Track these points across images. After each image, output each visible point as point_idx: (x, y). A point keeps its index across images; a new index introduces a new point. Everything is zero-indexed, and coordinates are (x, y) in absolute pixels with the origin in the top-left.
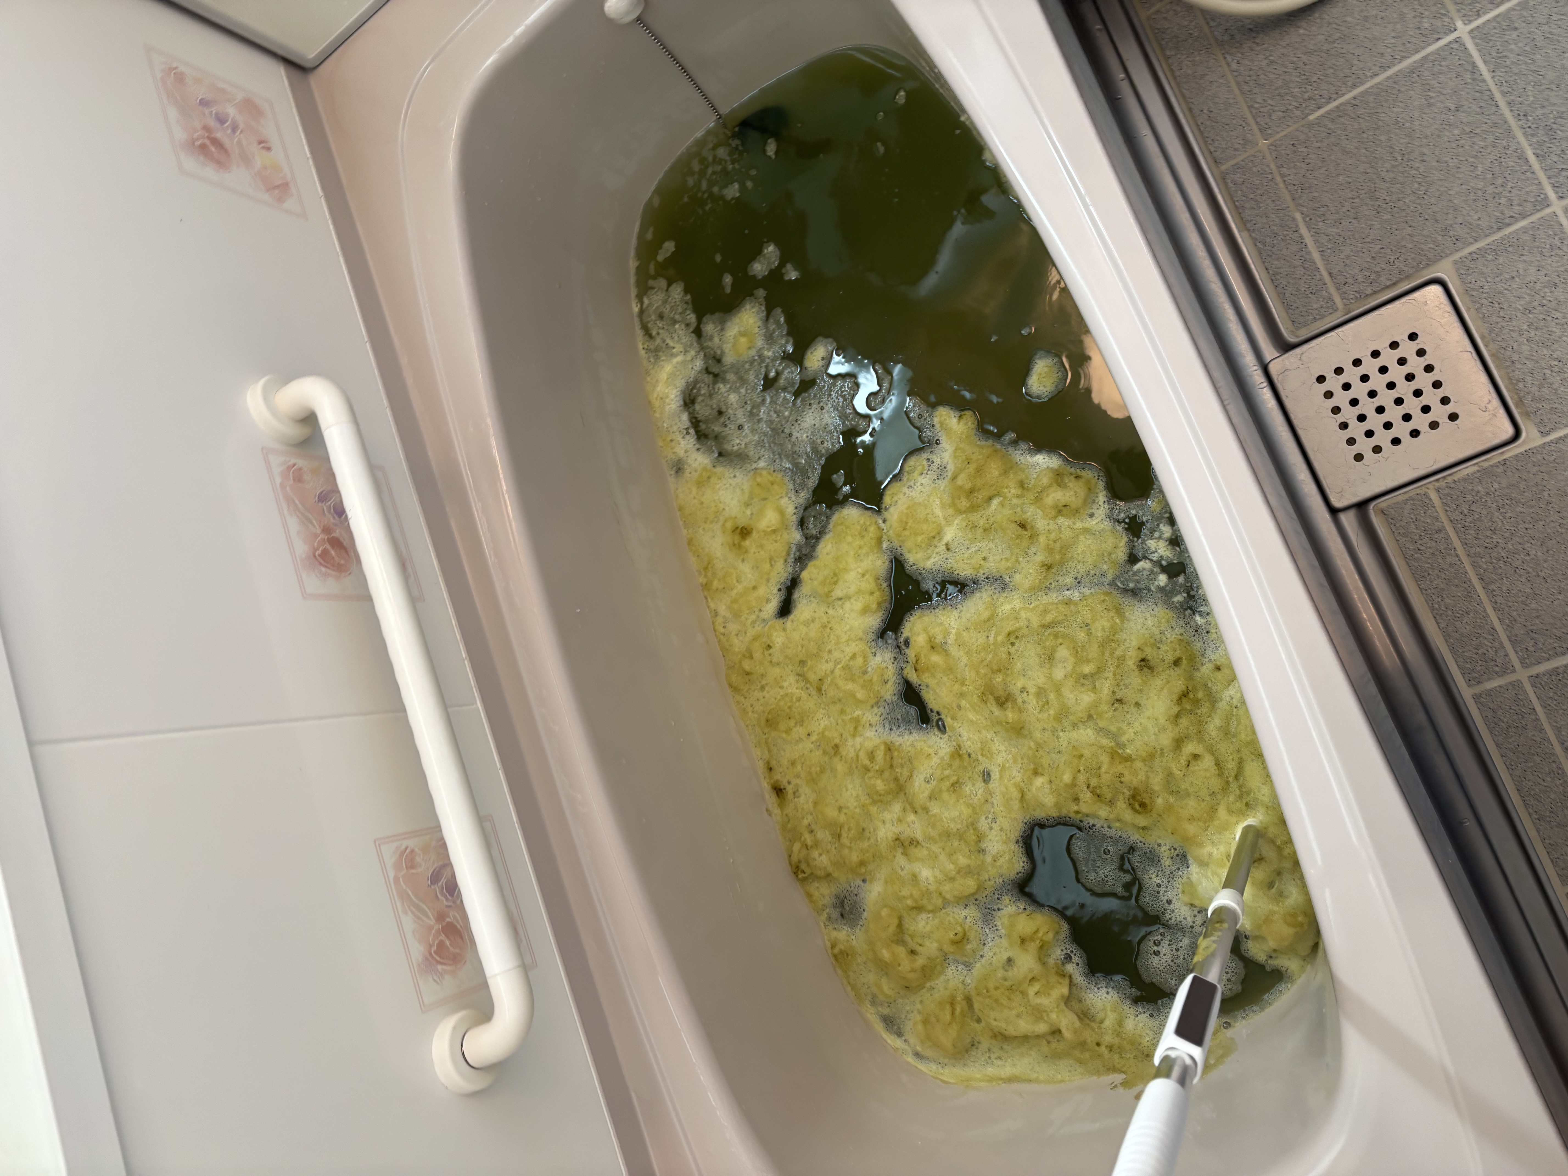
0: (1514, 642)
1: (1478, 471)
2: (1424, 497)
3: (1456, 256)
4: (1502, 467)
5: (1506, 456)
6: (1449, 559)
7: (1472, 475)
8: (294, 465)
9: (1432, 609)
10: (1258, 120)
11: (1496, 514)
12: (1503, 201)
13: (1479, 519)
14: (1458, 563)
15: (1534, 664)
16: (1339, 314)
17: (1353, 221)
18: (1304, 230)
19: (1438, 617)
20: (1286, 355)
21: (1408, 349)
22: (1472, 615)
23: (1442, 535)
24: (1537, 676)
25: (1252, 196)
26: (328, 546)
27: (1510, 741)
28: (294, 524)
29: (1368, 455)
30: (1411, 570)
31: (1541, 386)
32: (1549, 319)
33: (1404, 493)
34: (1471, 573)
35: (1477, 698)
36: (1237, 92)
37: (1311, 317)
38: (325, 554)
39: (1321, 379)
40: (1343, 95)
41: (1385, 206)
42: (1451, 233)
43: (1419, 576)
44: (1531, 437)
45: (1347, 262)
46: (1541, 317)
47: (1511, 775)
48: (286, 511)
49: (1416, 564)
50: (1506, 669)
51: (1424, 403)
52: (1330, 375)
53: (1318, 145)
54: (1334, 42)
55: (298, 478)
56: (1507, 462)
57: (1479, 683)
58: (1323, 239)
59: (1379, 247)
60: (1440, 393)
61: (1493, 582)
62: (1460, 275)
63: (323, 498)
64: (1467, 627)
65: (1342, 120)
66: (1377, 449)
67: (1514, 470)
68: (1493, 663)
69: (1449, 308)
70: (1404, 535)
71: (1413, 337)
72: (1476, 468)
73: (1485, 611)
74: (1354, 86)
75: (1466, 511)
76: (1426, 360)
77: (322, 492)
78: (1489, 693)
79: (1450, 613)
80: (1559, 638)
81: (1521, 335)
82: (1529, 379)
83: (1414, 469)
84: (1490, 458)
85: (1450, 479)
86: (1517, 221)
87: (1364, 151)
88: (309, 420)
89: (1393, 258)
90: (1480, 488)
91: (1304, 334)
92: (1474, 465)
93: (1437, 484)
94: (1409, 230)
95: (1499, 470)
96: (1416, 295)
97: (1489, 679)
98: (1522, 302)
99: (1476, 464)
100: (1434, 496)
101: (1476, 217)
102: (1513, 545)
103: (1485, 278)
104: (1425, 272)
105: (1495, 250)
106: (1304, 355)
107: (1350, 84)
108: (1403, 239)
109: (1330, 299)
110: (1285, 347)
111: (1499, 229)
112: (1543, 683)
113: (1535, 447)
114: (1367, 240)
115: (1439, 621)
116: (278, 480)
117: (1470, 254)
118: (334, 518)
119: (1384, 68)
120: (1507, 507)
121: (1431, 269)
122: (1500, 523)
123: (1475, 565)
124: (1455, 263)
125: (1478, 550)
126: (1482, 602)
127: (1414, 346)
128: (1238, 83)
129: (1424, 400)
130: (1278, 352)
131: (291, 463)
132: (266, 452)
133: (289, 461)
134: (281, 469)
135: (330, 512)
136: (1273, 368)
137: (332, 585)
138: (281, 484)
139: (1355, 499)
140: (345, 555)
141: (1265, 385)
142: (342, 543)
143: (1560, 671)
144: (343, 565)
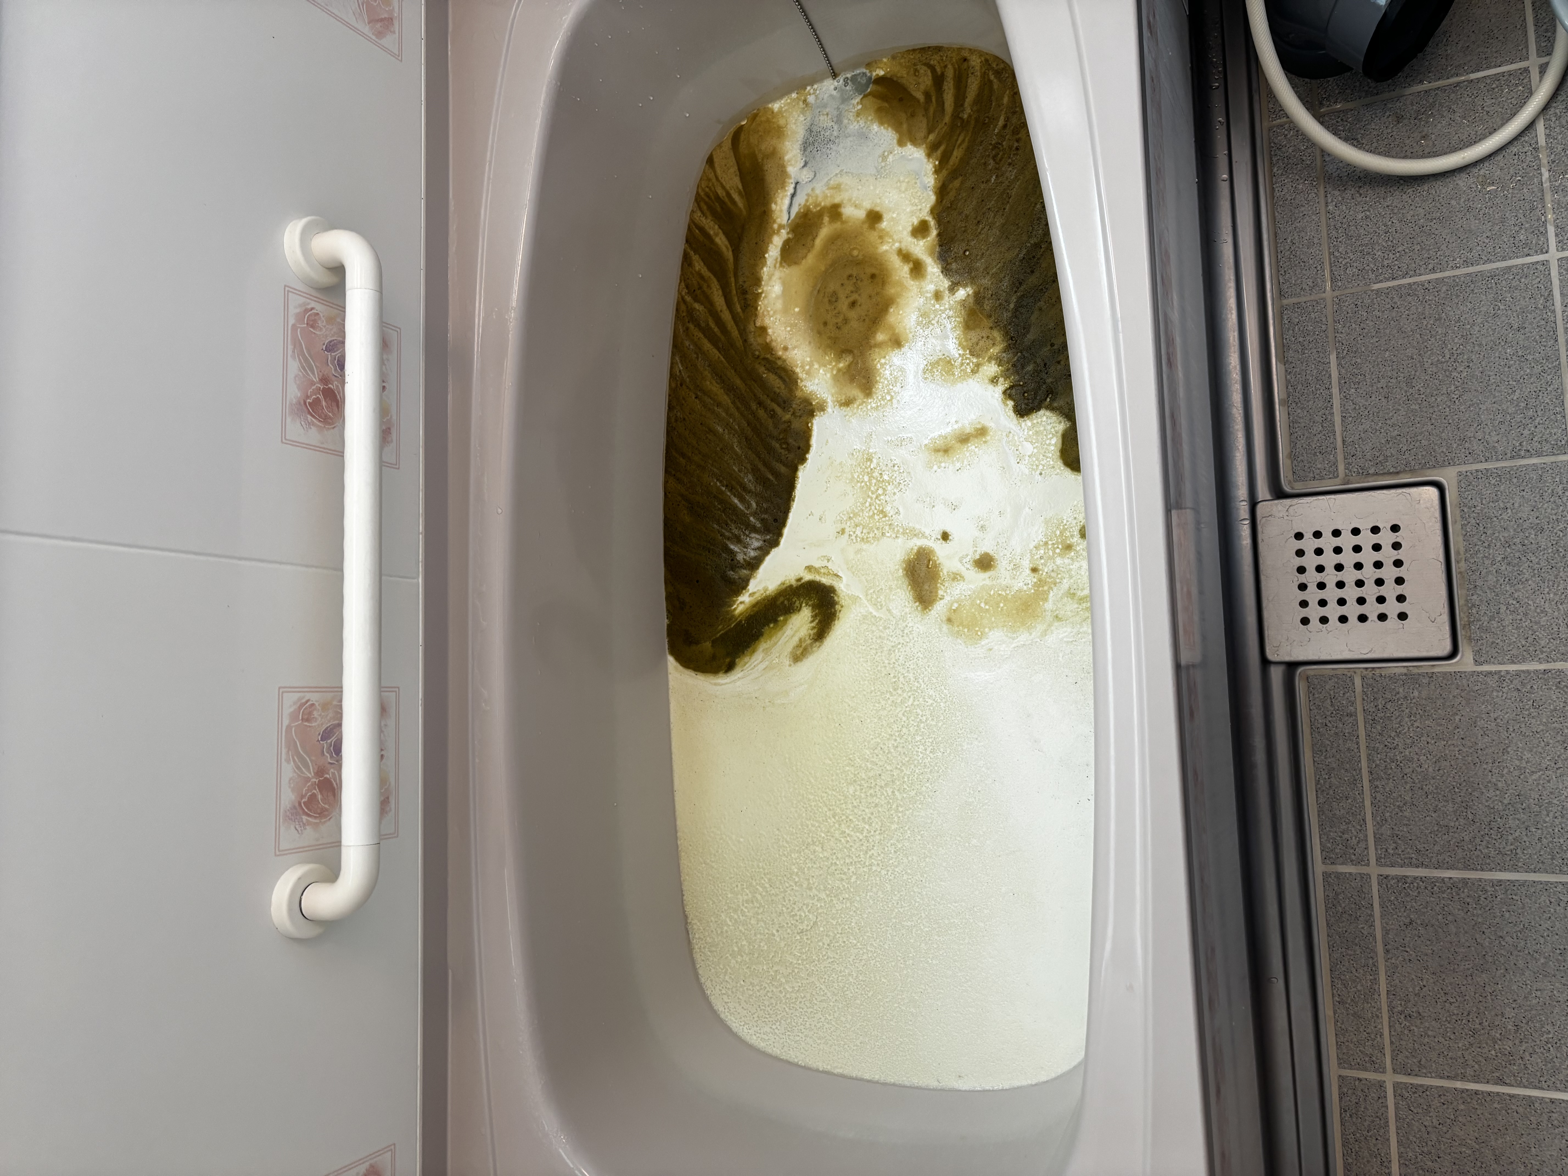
0: (1378, 840)
1: (1405, 675)
2: (1348, 679)
3: (1463, 468)
4: (1428, 679)
5: (1436, 670)
6: (1349, 744)
7: (1399, 676)
8: (312, 309)
9: (1318, 782)
10: (1334, 268)
11: (1407, 719)
12: (1526, 432)
13: (1389, 718)
14: (1356, 750)
15: (1388, 866)
16: (1338, 481)
17: (1383, 399)
18: (1335, 391)
19: (1319, 792)
20: (1276, 502)
21: (1386, 538)
22: (1350, 801)
23: (1351, 720)
24: (1387, 877)
25: (1301, 339)
26: (321, 397)
27: (1340, 925)
28: (294, 366)
29: (1315, 622)
30: (1312, 741)
31: (1492, 618)
32: (1523, 558)
33: (1333, 669)
34: (1364, 764)
35: (1326, 875)
36: (1324, 234)
37: (1312, 475)
38: (316, 403)
39: (1299, 536)
40: (1420, 275)
41: (1417, 396)
42: (1467, 445)
43: (1317, 749)
44: (1465, 661)
45: (1362, 435)
46: (1517, 555)
47: (1330, 955)
48: (290, 352)
49: (1319, 738)
50: (1362, 860)
51: (1381, 594)
52: (1308, 535)
53: (1378, 314)
54: (1432, 220)
55: (312, 323)
56: (1434, 676)
57: (1333, 863)
58: (1350, 406)
59: (1396, 432)
60: (1400, 590)
61: (1380, 779)
62: (1459, 486)
63: (329, 347)
64: (1342, 810)
65: (1410, 298)
66: (1324, 620)
67: (1438, 686)
68: (1352, 851)
69: (1437, 514)
70: (1319, 708)
71: (1395, 528)
72: (1404, 671)
73: (1363, 802)
74: (1433, 271)
75: (1380, 707)
76: (1398, 554)
77: (331, 342)
78: (1338, 875)
79: (1331, 792)
80: (1418, 851)
81: (1492, 564)
82: (1483, 608)
83: (1350, 650)
84: (1421, 666)
85: (1378, 671)
86: (1531, 456)
87: (1418, 336)
88: (338, 270)
89: (1405, 448)
90: (1401, 690)
91: (1299, 488)
92: (1404, 667)
93: (1365, 672)
94: (1430, 428)
95: (1424, 681)
96: (1413, 490)
97: (1343, 864)
98: (1506, 535)
99: (1407, 667)
100: (1358, 681)
101: (1496, 439)
102: (1410, 753)
103: (1482, 499)
104: (1429, 472)
105: (1499, 475)
106: (1292, 508)
107: (1430, 267)
108: (1422, 433)
109: (1335, 464)
110: (1279, 493)
111: (1512, 458)
112: (1389, 886)
113: (1465, 672)
114: (1388, 422)
115: (1319, 795)
116: (292, 321)
117: (1477, 471)
118: (336, 370)
119: (1467, 263)
120: (1418, 716)
121: (1435, 471)
122: (1407, 729)
123: (1370, 759)
124: (1460, 474)
125: (1378, 745)
126: (1363, 793)
127: (1393, 537)
128: (1328, 226)
129: (1382, 591)
130: (1271, 495)
131: (309, 307)
132: (288, 290)
133: (308, 304)
134: (298, 310)
135: (333, 363)
136: (1260, 509)
137: (313, 436)
138: (294, 326)
139: (1287, 659)
140: (335, 408)
141: (1247, 522)
142: (336, 396)
143: (1409, 880)
144: (330, 418)
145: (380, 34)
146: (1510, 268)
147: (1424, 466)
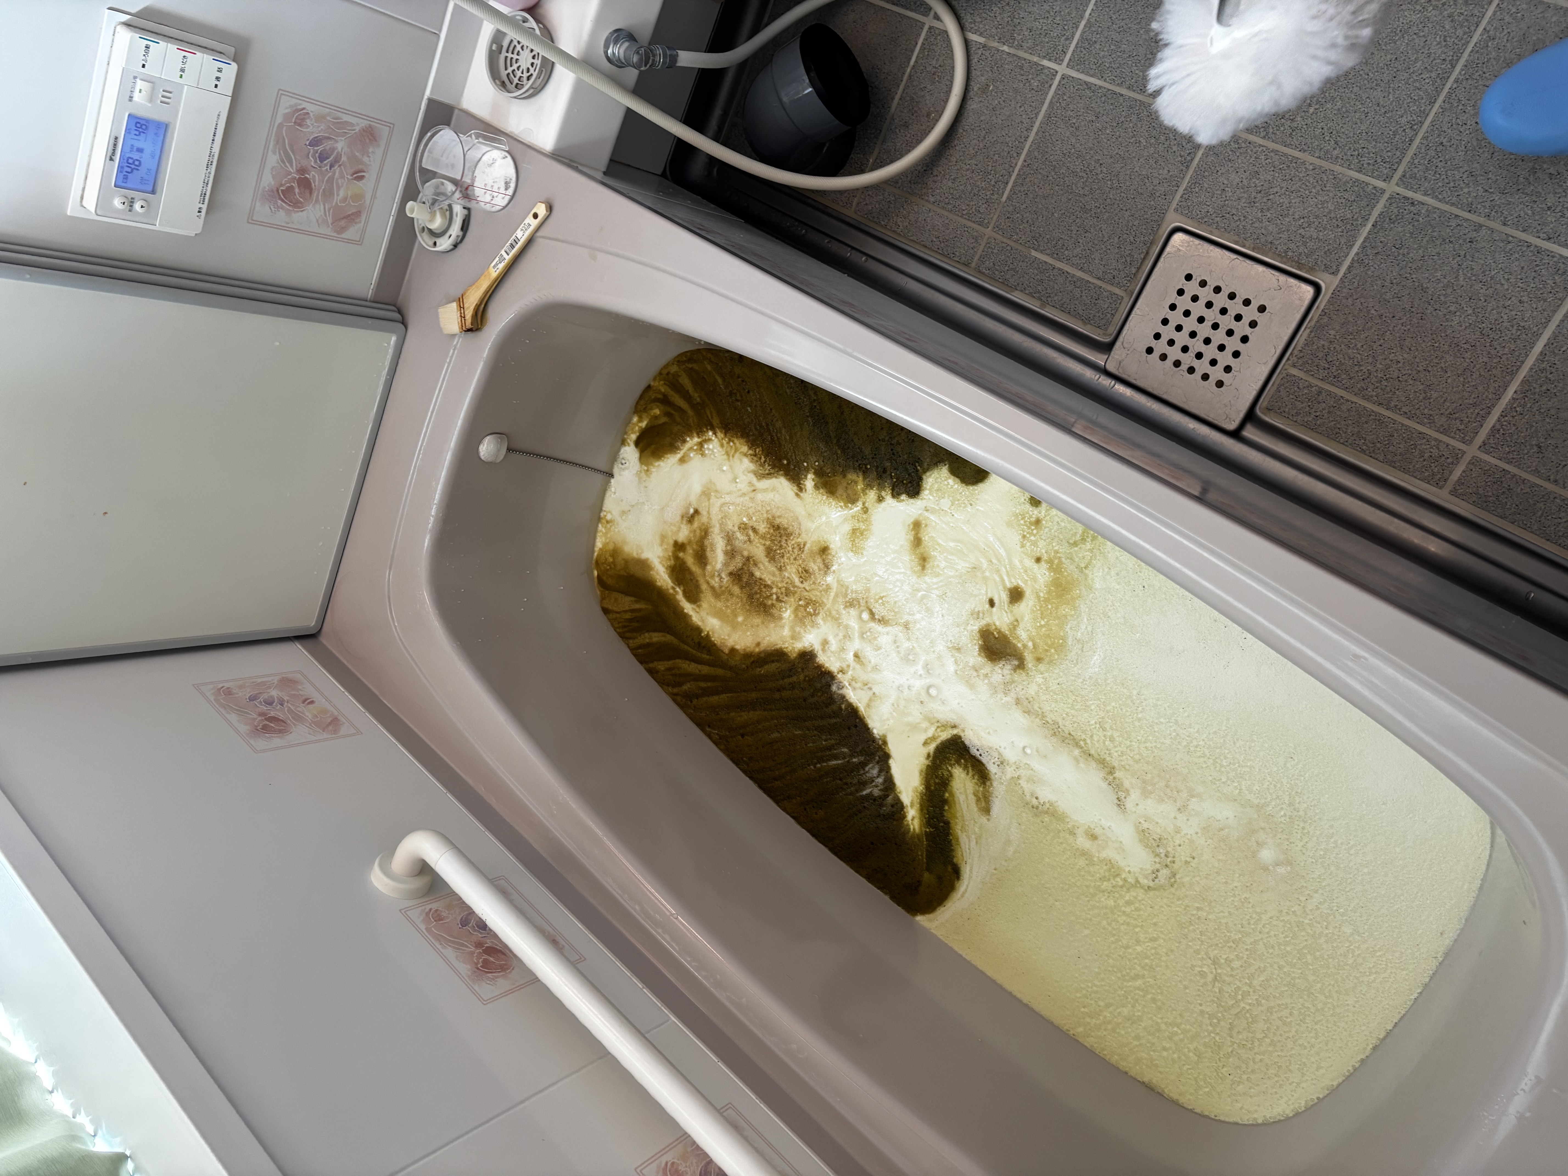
0: (1445, 432)
1: (1311, 332)
2: (1288, 377)
3: (1174, 205)
4: (1325, 317)
5: (1322, 307)
6: (1344, 408)
7: (1309, 337)
8: (430, 910)
9: (1363, 451)
10: (973, 219)
11: (1350, 351)
12: (1175, 148)
13: (1341, 364)
14: (1353, 405)
15: (1474, 437)
16: (1126, 299)
17: (1086, 235)
18: (1058, 265)
19: (1373, 455)
20: (1112, 353)
21: (1192, 288)
22: (1396, 435)
23: (1324, 394)
24: (1484, 443)
25: (1007, 268)
26: (486, 957)
27: (1508, 507)
28: (450, 953)
29: (1225, 377)
30: (1324, 435)
31: (1305, 244)
32: (1271, 197)
33: (1273, 385)
34: (1369, 406)
35: (1454, 492)
36: (946, 213)
37: (1109, 315)
38: (486, 964)
39: (1150, 351)
40: (1016, 164)
41: (1099, 211)
42: (1157, 194)
43: (1333, 435)
44: (1328, 283)
45: (1103, 263)
46: (1265, 200)
47: (1532, 532)
48: (439, 947)
49: (1324, 429)
50: (1457, 456)
51: (1233, 315)
52: (1153, 343)
53: (1024, 206)
54: (985, 138)
55: (438, 918)
56: (1326, 311)
57: (1445, 480)
58: (1075, 260)
59: (1116, 239)
60: (1239, 300)
61: (1390, 400)
62: (1186, 215)
63: (464, 923)
64: (1400, 446)
65: (1028, 179)
66: (1228, 369)
67: (1335, 312)
68: (1443, 459)
69: (1197, 241)
70: (1298, 414)
71: (1189, 277)
72: (1308, 331)
73: (1403, 425)
74: (1019, 154)
75: (1327, 366)
76: (1210, 285)
77: (461, 919)
78: (1460, 482)
79: (1378, 445)
80: (1474, 405)
81: (1261, 222)
82: (1292, 246)
83: (1265, 364)
84: (1312, 318)
85: (1296, 352)
86: (1195, 154)
87: (1057, 187)
88: (423, 869)
89: (1132, 239)
90: (1323, 343)
91: (1113, 330)
92: (1305, 329)
93: (1290, 362)
94: (1128, 213)
95: (1325, 321)
96: (1168, 249)
97: (1451, 472)
98: (1244, 201)
99: (1306, 328)
100: (1294, 371)
101: (1166, 172)
102: (1381, 364)
103: (1205, 204)
104: (1161, 231)
105: (1194, 183)
106: (1124, 344)
107: (1015, 155)
108: (1128, 221)
109: (1112, 294)
110: (1107, 348)
111: (1188, 167)
112: (1493, 445)
113: (1337, 286)
114: (1105, 240)
115: (1376, 457)
116: (423, 927)
117: (1182, 197)
118: (481, 933)
119: (1029, 130)
120: (1353, 341)
121: (1164, 226)
122: (1358, 355)
123: (1367, 398)
124: (1176, 210)
125: (1359, 386)
126: (1395, 421)
127: (1194, 283)
128: (943, 208)
129: (1232, 313)
130: (1106, 354)
131: (427, 910)
132: (404, 912)
133: (425, 909)
134: (421, 918)
135: (475, 931)
136: (1111, 367)
137: (503, 984)
138: (426, 929)
139: (1242, 415)
140: (503, 956)
141: (1113, 382)
142: (497, 949)
143: (1498, 427)
144: (505, 965)
145: (335, 731)
146: (1051, 102)
147: (1155, 233)
